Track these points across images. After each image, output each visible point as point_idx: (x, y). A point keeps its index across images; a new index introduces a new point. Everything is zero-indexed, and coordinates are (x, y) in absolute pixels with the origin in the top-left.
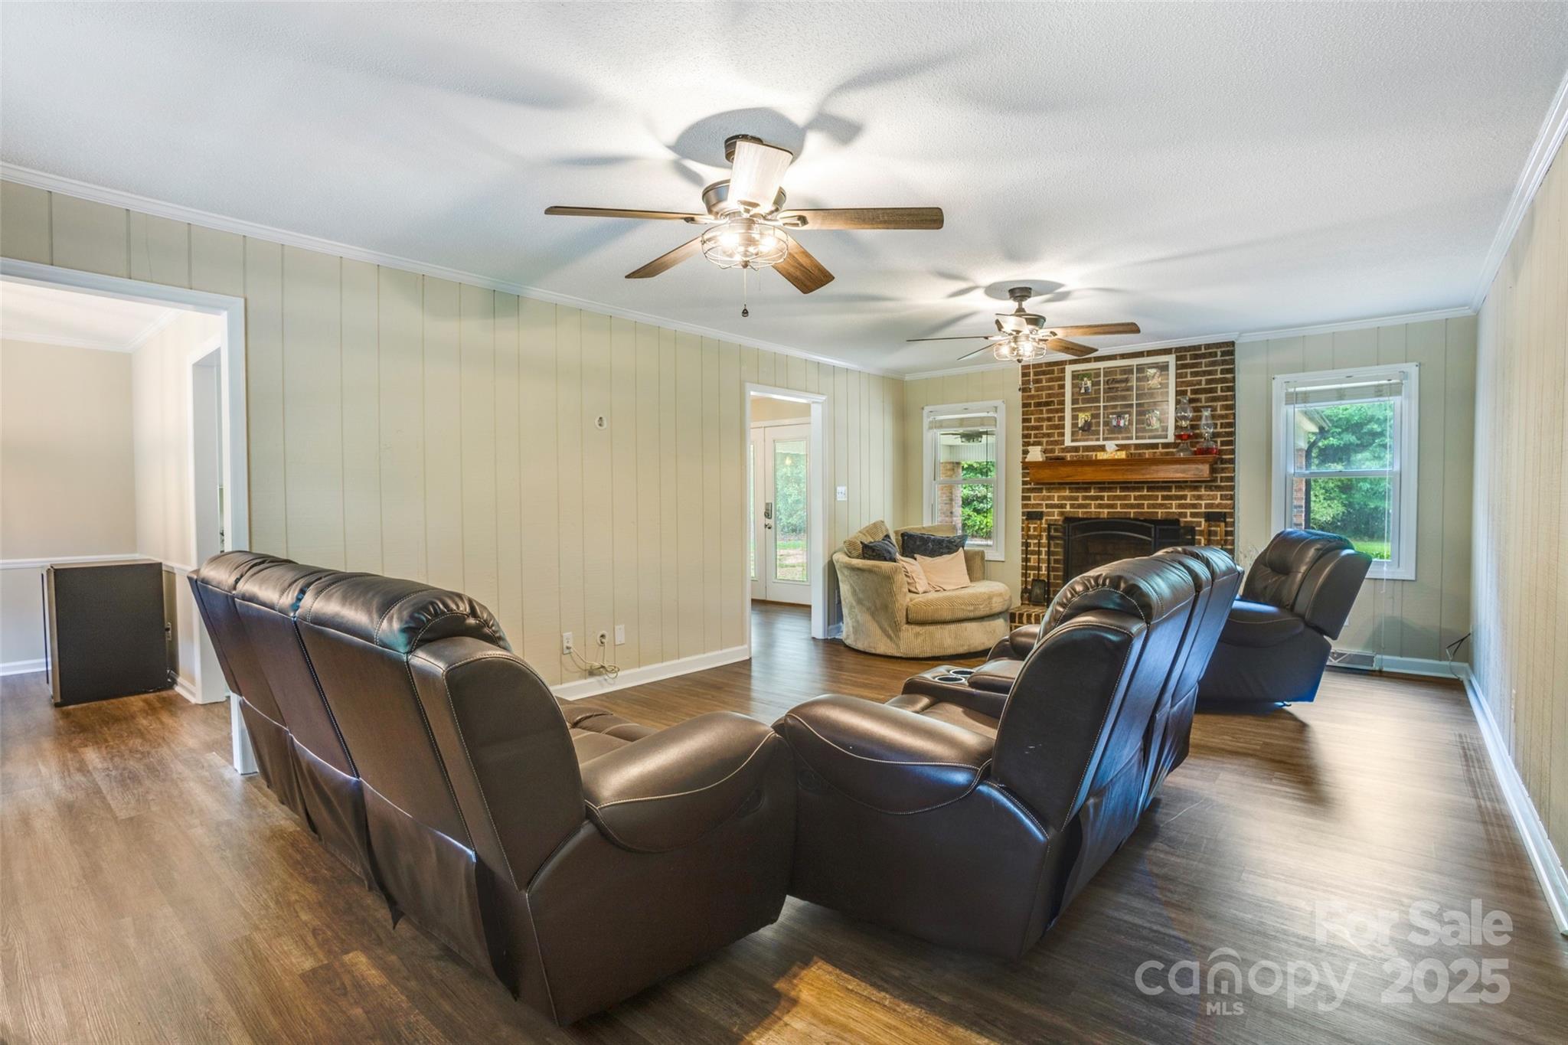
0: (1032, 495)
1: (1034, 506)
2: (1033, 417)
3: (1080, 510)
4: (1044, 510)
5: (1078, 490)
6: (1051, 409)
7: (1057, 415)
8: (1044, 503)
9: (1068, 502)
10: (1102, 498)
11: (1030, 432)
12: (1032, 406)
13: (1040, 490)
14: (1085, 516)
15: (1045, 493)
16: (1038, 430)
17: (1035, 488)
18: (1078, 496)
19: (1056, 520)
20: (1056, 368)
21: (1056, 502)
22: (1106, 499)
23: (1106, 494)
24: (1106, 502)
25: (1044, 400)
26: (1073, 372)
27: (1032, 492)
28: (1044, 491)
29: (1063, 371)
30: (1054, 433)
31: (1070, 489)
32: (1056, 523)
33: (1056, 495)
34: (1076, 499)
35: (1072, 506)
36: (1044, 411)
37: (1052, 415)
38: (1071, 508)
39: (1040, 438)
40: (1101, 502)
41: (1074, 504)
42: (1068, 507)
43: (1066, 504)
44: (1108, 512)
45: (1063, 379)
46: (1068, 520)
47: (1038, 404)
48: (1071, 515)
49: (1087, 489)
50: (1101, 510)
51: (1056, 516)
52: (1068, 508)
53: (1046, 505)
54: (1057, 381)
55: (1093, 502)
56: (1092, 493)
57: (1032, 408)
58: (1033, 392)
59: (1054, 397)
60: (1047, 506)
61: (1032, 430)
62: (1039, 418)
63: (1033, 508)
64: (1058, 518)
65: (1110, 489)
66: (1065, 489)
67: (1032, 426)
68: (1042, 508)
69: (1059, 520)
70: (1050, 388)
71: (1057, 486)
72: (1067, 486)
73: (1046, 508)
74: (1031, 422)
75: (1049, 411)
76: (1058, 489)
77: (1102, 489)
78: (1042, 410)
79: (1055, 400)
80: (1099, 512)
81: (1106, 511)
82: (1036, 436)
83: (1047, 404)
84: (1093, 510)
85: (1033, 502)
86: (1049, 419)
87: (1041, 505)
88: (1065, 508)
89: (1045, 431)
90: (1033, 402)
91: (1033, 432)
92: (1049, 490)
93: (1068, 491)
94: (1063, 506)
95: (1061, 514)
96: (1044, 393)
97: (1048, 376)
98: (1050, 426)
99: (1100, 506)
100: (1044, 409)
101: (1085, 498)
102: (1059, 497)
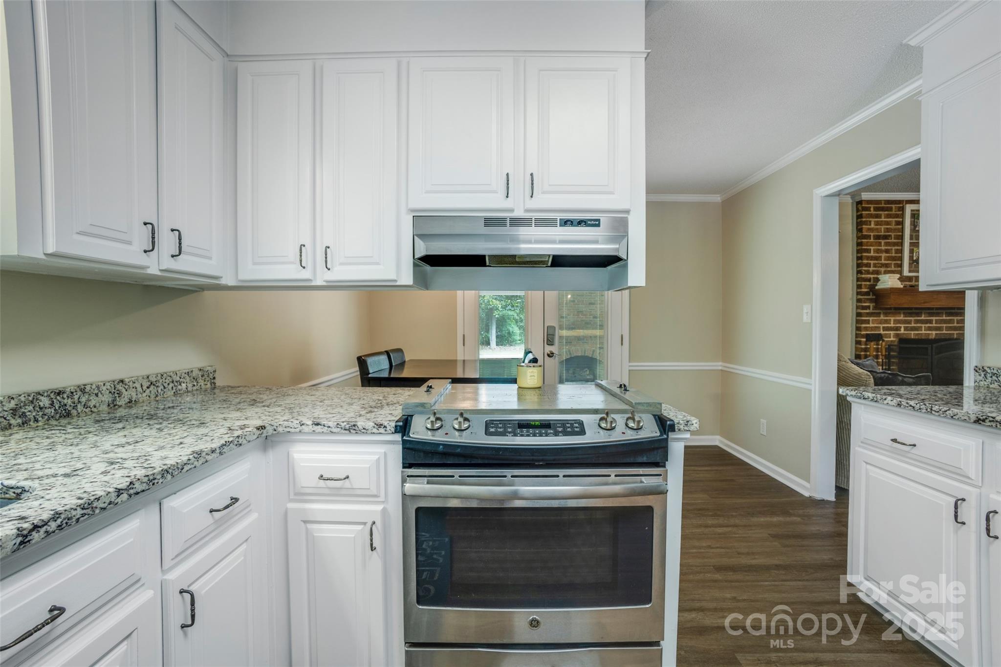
0: (871, 319)
1: (872, 329)
2: (872, 248)
3: (912, 332)
4: (882, 332)
5: (911, 315)
6: (889, 242)
7: (894, 248)
8: (881, 326)
9: (902, 326)
10: (930, 322)
11: (870, 262)
12: (872, 238)
13: (878, 314)
14: (917, 337)
15: (882, 317)
16: (877, 260)
17: (874, 313)
18: (911, 320)
19: (892, 341)
20: (893, 206)
21: (892, 325)
22: (934, 322)
23: (934, 318)
24: (934, 325)
25: (882, 234)
26: (912, 211)
27: (870, 317)
28: (882, 316)
29: (902, 209)
30: (891, 264)
31: (904, 313)
32: (892, 344)
33: (892, 319)
34: (909, 322)
35: (906, 329)
36: (883, 244)
37: (889, 248)
38: (905, 330)
39: (879, 267)
40: (930, 325)
41: (908, 327)
42: (902, 329)
43: (901, 327)
44: (936, 334)
45: (903, 216)
46: (903, 341)
47: (877, 237)
48: (905, 336)
49: (919, 314)
50: (930, 332)
51: (892, 338)
52: (902, 331)
53: (883, 327)
54: (894, 218)
55: (923, 325)
56: (923, 318)
57: (872, 240)
58: (872, 226)
59: (891, 232)
60: (885, 329)
61: (871, 260)
62: (879, 249)
63: (872, 330)
64: (894, 339)
65: (938, 314)
66: (900, 313)
67: (872, 257)
68: (880, 331)
69: (895, 341)
70: (888, 223)
71: (893, 311)
72: (902, 311)
73: (883, 331)
74: (870, 253)
75: (887, 244)
76: (894, 314)
77: (931, 315)
78: (880, 243)
79: (893, 234)
80: (929, 334)
81: (934, 332)
82: (875, 265)
83: (886, 237)
84: (923, 332)
85: (871, 325)
86: (887, 251)
87: (879, 328)
88: (900, 331)
89: (883, 262)
90: (872, 234)
91: (872, 262)
92: (886, 314)
93: (902, 315)
94: (898, 329)
95: (897, 335)
96: (883, 227)
97: (886, 212)
98: (888, 257)
99: (930, 329)
100: (883, 242)
101: (917, 322)
102: (895, 321)
